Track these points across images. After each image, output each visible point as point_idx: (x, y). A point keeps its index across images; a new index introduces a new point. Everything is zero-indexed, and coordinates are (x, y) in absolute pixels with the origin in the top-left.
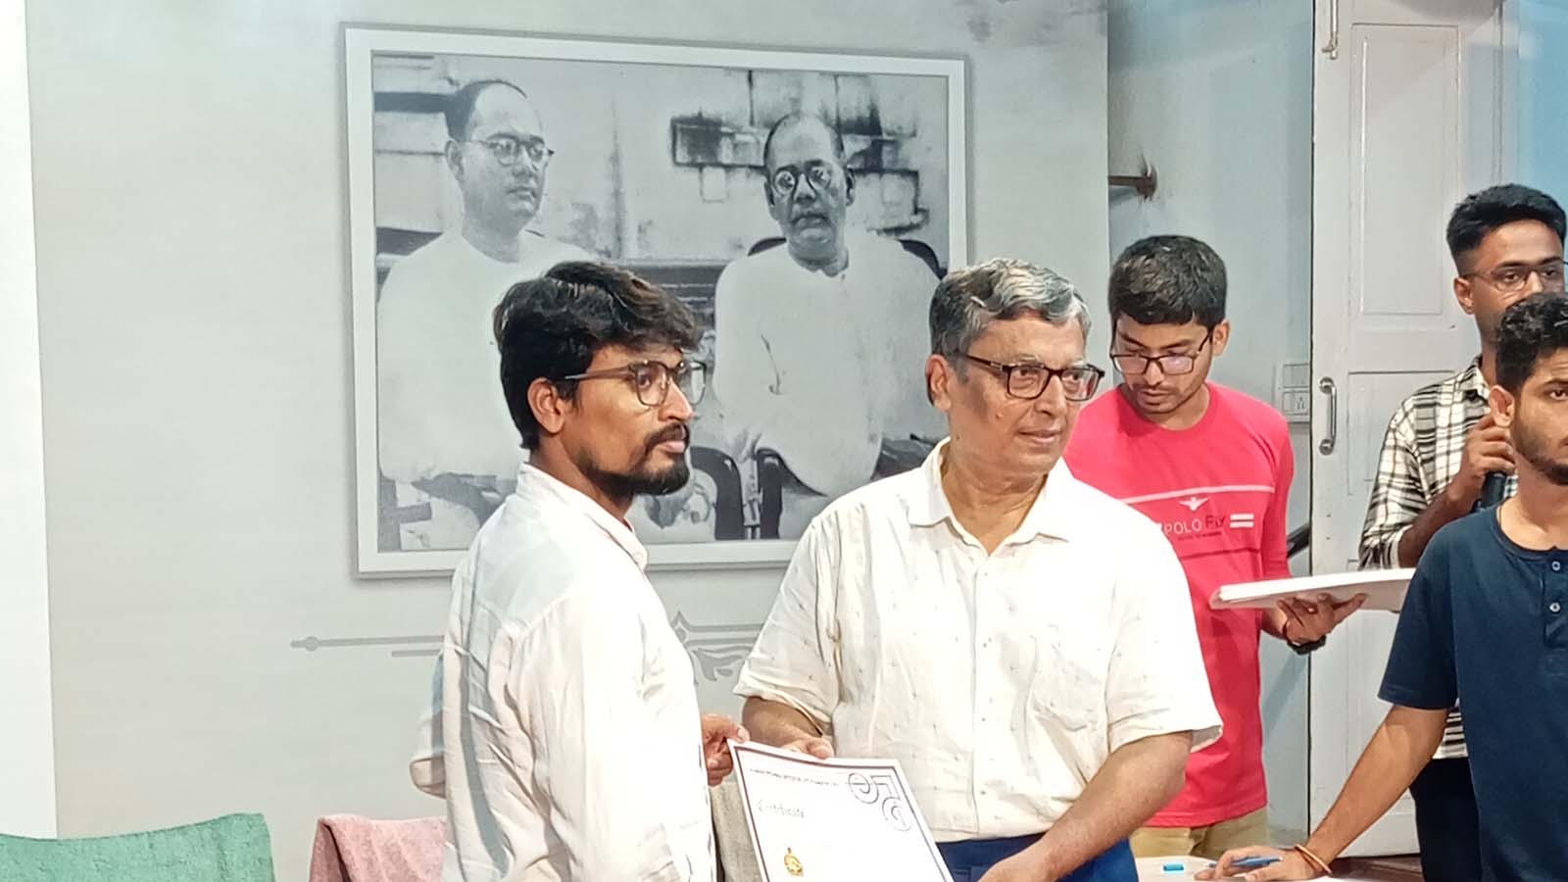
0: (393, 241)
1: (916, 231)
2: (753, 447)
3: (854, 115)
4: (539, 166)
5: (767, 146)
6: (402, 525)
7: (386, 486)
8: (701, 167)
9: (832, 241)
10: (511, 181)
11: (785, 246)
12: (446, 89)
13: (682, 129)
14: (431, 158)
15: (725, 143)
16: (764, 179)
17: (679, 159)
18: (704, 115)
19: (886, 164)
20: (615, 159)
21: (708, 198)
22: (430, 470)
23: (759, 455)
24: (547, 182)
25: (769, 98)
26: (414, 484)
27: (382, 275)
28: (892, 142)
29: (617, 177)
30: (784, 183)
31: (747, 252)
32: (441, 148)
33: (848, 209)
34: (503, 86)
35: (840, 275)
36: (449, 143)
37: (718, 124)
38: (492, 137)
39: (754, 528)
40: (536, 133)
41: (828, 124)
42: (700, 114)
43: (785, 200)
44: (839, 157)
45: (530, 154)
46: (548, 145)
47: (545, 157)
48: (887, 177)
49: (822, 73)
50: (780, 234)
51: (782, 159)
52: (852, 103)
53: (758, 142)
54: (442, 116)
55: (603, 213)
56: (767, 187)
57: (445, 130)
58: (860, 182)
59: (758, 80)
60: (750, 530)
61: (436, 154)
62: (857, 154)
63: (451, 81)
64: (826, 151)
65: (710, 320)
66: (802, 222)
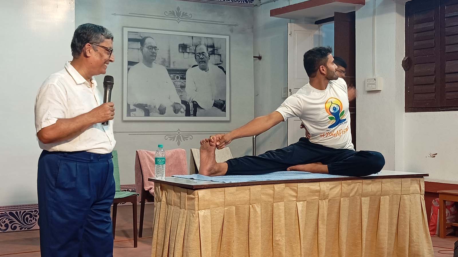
0: (131, 63)
1: (220, 65)
2: (192, 100)
3: (210, 45)
4: (156, 51)
5: (195, 49)
6: (131, 112)
7: (128, 105)
8: (184, 52)
9: (206, 66)
10: (151, 54)
11: (198, 66)
12: (140, 38)
13: (181, 46)
14: (137, 50)
15: (188, 49)
16: (194, 55)
17: (180, 51)
18: (185, 44)
19: (215, 53)
20: (169, 51)
21: (185, 57)
22: (136, 103)
24: (157, 54)
25: (195, 41)
26: (133, 105)
27: (129, 69)
28: (217, 49)
29: (169, 54)
30: (198, 56)
31: (192, 67)
32: (139, 48)
33: (209, 60)
34: (150, 38)
35: (207, 72)
36: (141, 47)
37: (187, 45)
38: (148, 46)
39: (192, 114)
40: (156, 46)
41: (205, 46)
42: (184, 44)
43: (198, 58)
44: (207, 51)
45: (154, 49)
46: (158, 48)
47: (157, 50)
48: (215, 55)
49: (205, 37)
50: (197, 64)
51: (198, 51)
52: (210, 43)
53: (194, 49)
54: (140, 43)
55: (166, 60)
56: (195, 56)
57: (140, 45)
58: (211, 56)
59: (194, 38)
60: (191, 115)
61: (138, 49)
62: (210, 51)
63: (141, 37)
64: (205, 51)
65: (185, 79)
66: (201, 62)
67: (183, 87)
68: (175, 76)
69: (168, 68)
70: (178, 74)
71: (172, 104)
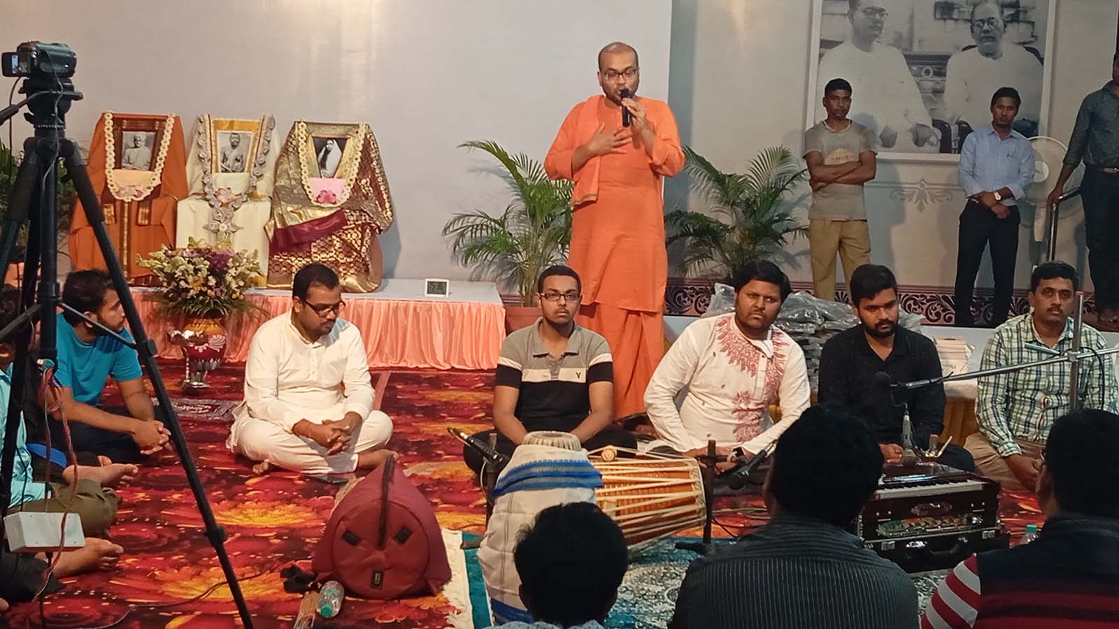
0: (826, 44)
1: (1031, 44)
2: (958, 120)
3: (1009, 1)
4: (883, 18)
5: (972, 12)
8: (945, 20)
9: (996, 47)
10: (871, 24)
11: (976, 48)
13: (939, 6)
15: (956, 11)
16: (970, 24)
17: (937, 17)
19: (1020, 19)
20: (912, 17)
21: (947, 29)
23: (959, 123)
24: (884, 23)
27: (821, 56)
28: (1024, 12)
29: (912, 23)
30: (979, 26)
31: (961, 49)
32: (846, 13)
33: (1004, 35)
35: (998, 59)
36: (849, 11)
37: (954, 5)
38: (865, 9)
40: (882, 7)
42: (947, 1)
43: (978, 32)
44: (1001, 16)
45: (879, 14)
46: (887, 12)
47: (885, 16)
48: (1021, 24)
50: (974, 44)
51: (978, 17)
53: (969, 11)
54: (847, 2)
55: (905, 35)
56: (971, 26)
57: (848, 6)
58: (1010, 26)
60: (952, 150)
61: (845, 15)
62: (1008, 16)
64: (997, 15)
65: (944, 75)
66: (984, 40)
67: (938, 92)
68: (922, 68)
69: (908, 53)
70: (928, 64)
71: (910, 126)
